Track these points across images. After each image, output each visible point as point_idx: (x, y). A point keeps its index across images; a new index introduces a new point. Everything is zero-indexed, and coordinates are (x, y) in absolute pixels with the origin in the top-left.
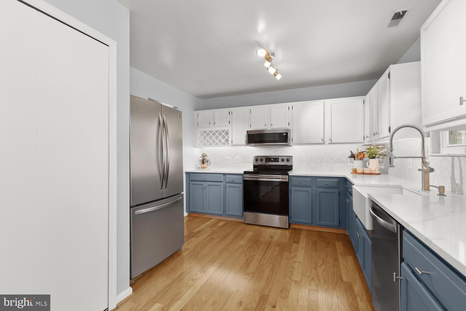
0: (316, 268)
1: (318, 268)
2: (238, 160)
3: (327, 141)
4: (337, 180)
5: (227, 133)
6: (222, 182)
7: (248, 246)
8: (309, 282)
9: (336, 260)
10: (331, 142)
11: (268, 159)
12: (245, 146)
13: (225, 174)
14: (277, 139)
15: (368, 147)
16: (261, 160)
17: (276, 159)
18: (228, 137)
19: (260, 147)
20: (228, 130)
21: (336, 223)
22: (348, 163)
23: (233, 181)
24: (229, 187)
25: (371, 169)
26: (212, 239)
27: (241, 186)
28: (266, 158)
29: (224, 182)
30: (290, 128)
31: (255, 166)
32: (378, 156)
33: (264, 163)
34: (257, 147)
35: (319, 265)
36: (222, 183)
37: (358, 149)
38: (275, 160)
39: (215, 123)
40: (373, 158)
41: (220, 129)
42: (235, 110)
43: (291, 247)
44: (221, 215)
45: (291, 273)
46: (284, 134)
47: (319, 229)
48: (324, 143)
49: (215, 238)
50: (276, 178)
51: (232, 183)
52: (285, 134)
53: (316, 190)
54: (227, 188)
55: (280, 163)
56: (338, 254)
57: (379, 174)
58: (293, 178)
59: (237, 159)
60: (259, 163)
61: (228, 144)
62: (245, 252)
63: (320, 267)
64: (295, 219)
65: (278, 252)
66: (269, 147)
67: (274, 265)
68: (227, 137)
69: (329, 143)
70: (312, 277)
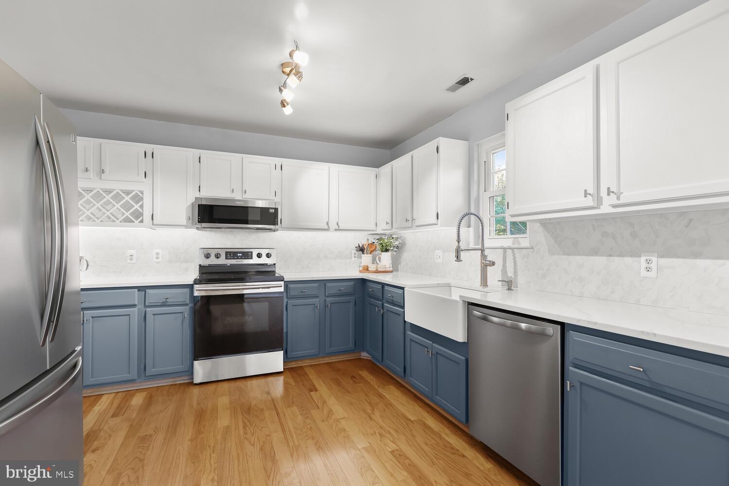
0: (371, 418)
1: (373, 416)
2: (160, 256)
3: (333, 226)
4: (352, 283)
5: (138, 198)
6: (134, 306)
7: (241, 424)
8: (381, 441)
10: (339, 227)
11: (232, 254)
12: (186, 227)
13: (142, 289)
14: (259, 218)
15: (378, 237)
16: (217, 256)
17: (247, 255)
18: (142, 207)
19: (211, 231)
20: (142, 193)
21: (351, 346)
22: (351, 258)
23: (166, 302)
24: (154, 315)
25: (385, 266)
26: (146, 440)
27: (186, 310)
28: (226, 253)
29: (141, 307)
30: (277, 199)
31: (202, 268)
32: (392, 248)
33: (222, 261)
34: (206, 231)
35: (370, 412)
36: (136, 309)
37: (368, 239)
38: (245, 257)
39: (103, 172)
40: (387, 250)
41: (118, 187)
42: (160, 150)
43: (313, 400)
46: (271, 211)
47: (327, 360)
48: (328, 230)
49: (150, 436)
50: (262, 288)
51: (164, 304)
52: (273, 211)
53: (325, 300)
54: (150, 318)
55: (255, 260)
57: (392, 272)
58: (291, 286)
59: (157, 254)
60: (213, 261)
61: (142, 221)
62: (245, 439)
64: (293, 353)
65: (301, 414)
66: (231, 231)
68: (137, 207)
69: (336, 230)
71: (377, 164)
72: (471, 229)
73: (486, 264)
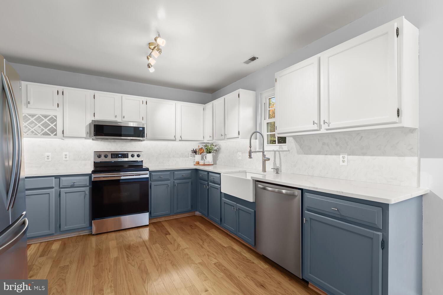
0: (202, 247)
1: (203, 246)
2: (67, 156)
3: (178, 138)
4: (190, 172)
5: (53, 120)
6: (52, 188)
7: (125, 256)
8: (208, 259)
9: (208, 235)
10: (182, 139)
11: (115, 155)
12: (86, 138)
13: (57, 177)
14: (133, 133)
15: (205, 145)
16: (106, 156)
17: (125, 155)
18: (56, 125)
19: (101, 141)
20: (56, 117)
21: (189, 208)
22: (189, 157)
23: (74, 185)
24: (65, 193)
25: (209, 161)
26: (65, 268)
27: (87, 190)
28: (112, 154)
29: (57, 188)
30: (144, 122)
31: (95, 164)
32: (213, 151)
33: (109, 159)
34: (98, 141)
35: (202, 244)
36: (53, 190)
37: (199, 146)
38: (123, 157)
39: (29, 103)
40: (210, 152)
41: (39, 113)
42: (68, 90)
43: (168, 239)
44: (51, 235)
45: (190, 259)
46: (140, 129)
47: (175, 217)
48: (175, 140)
49: (68, 266)
50: (136, 175)
51: (72, 186)
52: (142, 129)
53: (174, 182)
54: (63, 195)
55: (130, 159)
56: (205, 230)
57: (213, 165)
59: (66, 155)
60: (102, 159)
61: (56, 135)
62: (128, 263)
63: (204, 245)
64: (155, 214)
65: (161, 248)
66: (115, 141)
67: (169, 260)
68: (52, 125)
69: (180, 140)
70: (207, 255)
71: (204, 102)
72: (257, 141)
73: (265, 160)
